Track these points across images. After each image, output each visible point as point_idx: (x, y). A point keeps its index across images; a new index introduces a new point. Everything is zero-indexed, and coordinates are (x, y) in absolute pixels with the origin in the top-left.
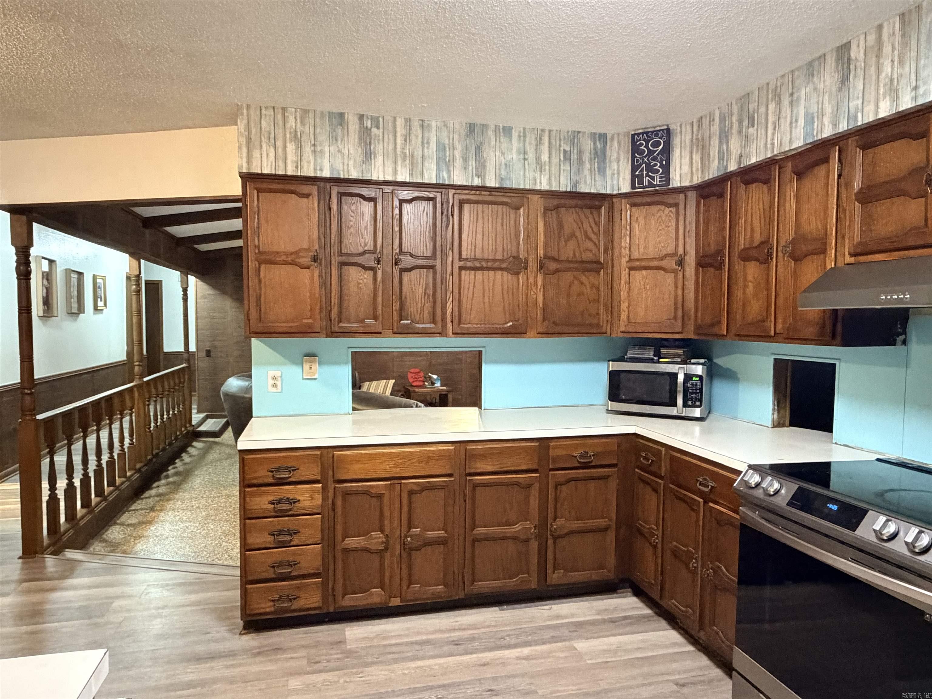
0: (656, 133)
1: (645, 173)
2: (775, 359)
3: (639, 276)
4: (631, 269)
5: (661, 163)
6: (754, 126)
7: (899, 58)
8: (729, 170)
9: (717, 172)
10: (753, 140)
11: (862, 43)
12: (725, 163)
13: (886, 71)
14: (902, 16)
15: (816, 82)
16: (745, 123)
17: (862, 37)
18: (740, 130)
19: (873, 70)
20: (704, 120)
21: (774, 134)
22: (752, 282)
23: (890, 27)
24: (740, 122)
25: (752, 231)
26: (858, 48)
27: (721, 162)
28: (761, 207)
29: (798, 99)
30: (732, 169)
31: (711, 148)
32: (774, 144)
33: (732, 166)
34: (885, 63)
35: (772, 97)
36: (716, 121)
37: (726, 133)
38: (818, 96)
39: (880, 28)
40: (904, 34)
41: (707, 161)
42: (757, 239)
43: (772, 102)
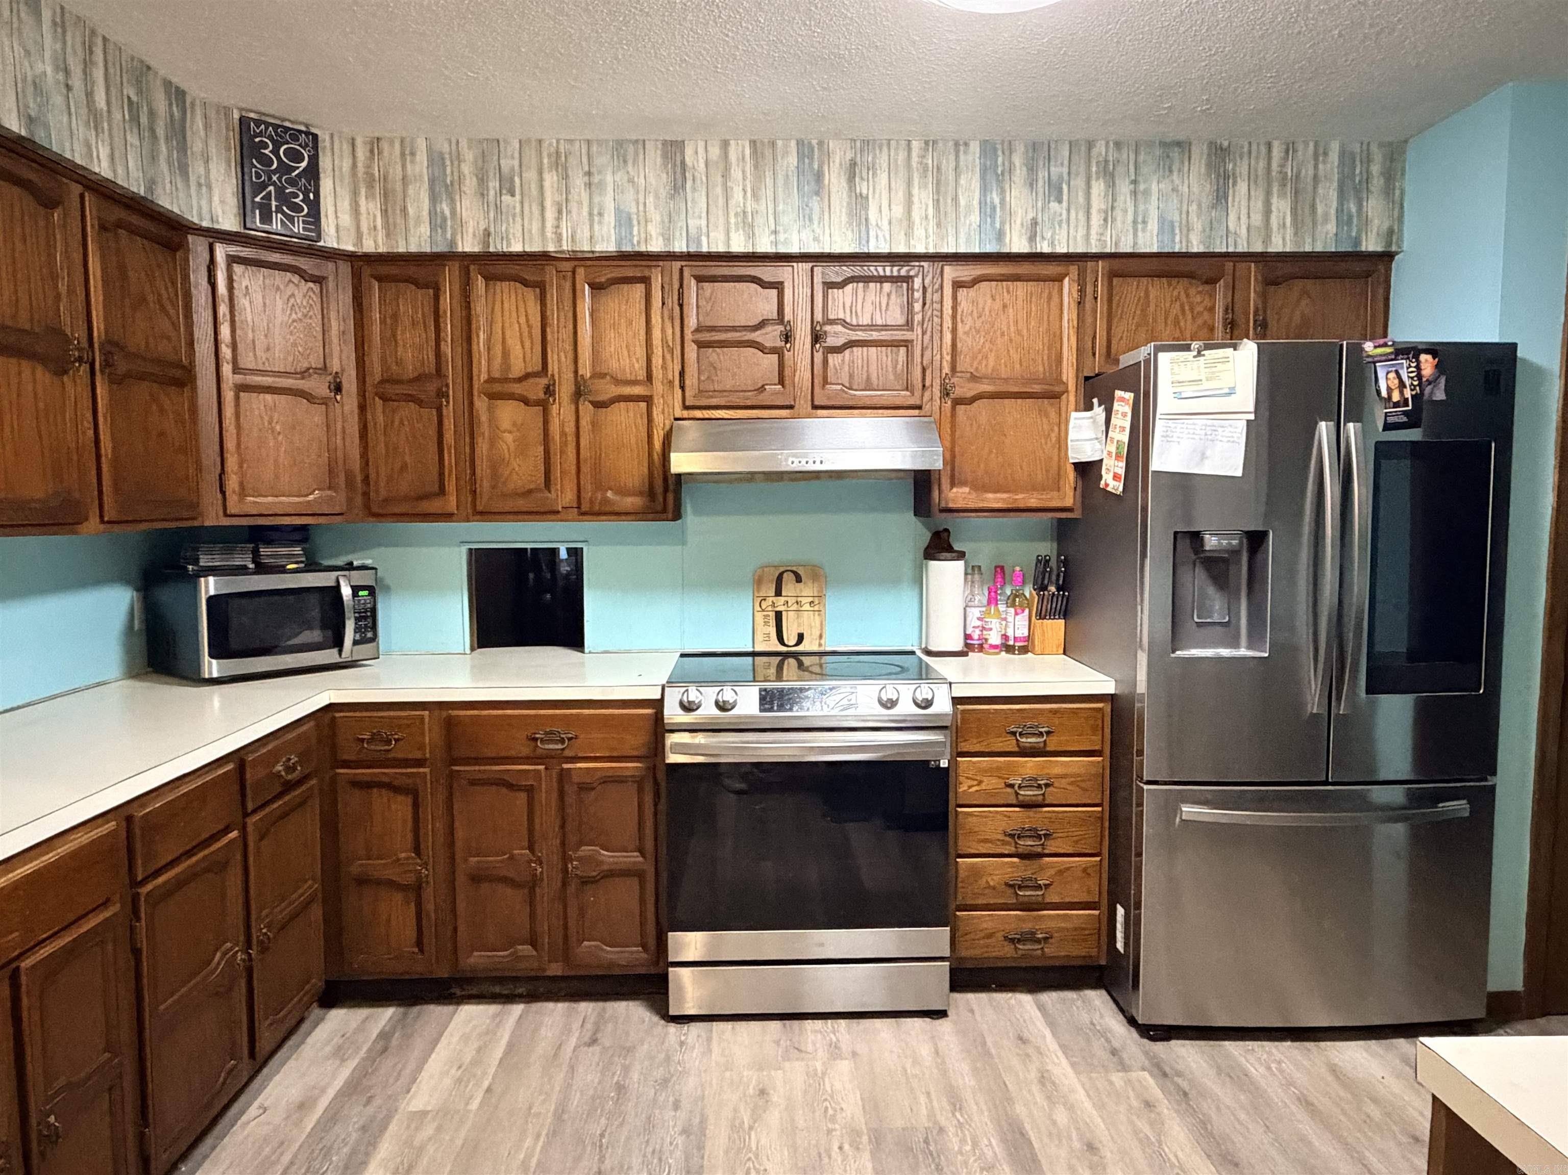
0: (295, 135)
1: (274, 203)
2: (470, 550)
3: (256, 404)
4: (241, 388)
5: (306, 196)
6: (513, 195)
7: (753, 190)
8: (460, 250)
9: (428, 245)
10: (514, 216)
11: (701, 150)
12: (449, 236)
13: (737, 196)
14: (753, 143)
15: (632, 173)
16: (494, 184)
17: (701, 144)
18: (482, 194)
19: (719, 190)
20: (385, 146)
21: (558, 219)
22: (510, 432)
23: (739, 150)
24: (482, 180)
25: (506, 354)
26: (695, 157)
27: (439, 231)
28: (523, 320)
29: (602, 185)
30: (467, 249)
31: (408, 200)
32: (560, 234)
33: (468, 245)
34: (735, 189)
35: (549, 163)
36: (418, 158)
37: (447, 186)
38: (638, 192)
39: (725, 144)
40: (756, 167)
41: (400, 220)
42: (518, 368)
43: (550, 171)
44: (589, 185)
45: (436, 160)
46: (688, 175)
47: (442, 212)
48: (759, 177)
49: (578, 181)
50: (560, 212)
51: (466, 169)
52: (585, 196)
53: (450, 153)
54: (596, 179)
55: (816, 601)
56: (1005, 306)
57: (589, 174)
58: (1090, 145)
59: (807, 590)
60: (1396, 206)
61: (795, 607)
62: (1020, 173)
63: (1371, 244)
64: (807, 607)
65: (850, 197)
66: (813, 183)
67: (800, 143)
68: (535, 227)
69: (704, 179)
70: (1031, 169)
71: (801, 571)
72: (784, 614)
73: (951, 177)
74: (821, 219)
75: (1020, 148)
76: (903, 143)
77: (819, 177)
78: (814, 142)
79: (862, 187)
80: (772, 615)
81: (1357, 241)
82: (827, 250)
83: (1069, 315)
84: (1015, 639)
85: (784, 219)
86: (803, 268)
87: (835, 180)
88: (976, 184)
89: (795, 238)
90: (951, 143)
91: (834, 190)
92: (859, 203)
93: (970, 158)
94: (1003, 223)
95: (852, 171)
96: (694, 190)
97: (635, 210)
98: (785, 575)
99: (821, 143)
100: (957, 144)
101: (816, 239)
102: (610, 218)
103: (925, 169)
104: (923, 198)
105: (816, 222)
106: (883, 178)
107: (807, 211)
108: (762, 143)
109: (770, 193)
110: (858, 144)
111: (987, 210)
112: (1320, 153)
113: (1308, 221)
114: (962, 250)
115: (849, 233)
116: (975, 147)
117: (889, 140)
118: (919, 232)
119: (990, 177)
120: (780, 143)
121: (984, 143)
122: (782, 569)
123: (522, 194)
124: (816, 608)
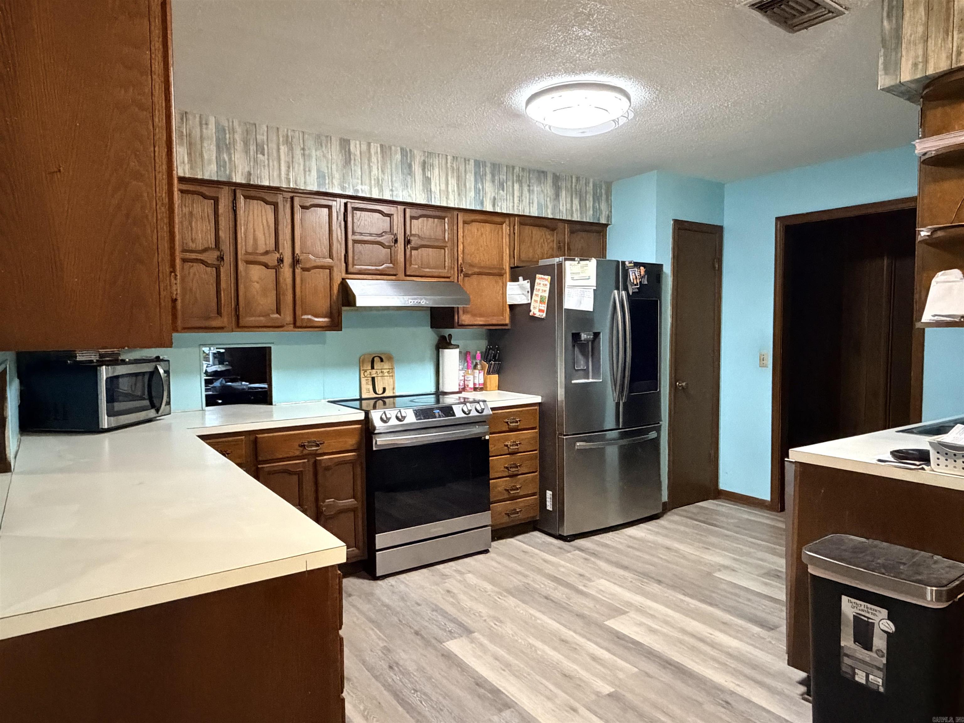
6: (264, 155)
7: (381, 169)
8: (234, 181)
9: (216, 176)
10: (264, 166)
11: (358, 146)
12: (228, 172)
13: (375, 171)
14: (382, 146)
15: (325, 152)
16: (253, 148)
17: (358, 142)
18: (246, 151)
19: (366, 167)
20: (190, 117)
21: (288, 171)
22: (258, 283)
23: (375, 148)
24: (246, 144)
25: (255, 240)
26: (355, 147)
27: (222, 169)
28: (265, 221)
29: (310, 156)
30: (238, 181)
31: (204, 149)
32: (290, 179)
33: (238, 178)
34: (374, 167)
35: (283, 141)
36: (210, 126)
37: (226, 145)
38: (328, 163)
39: (369, 144)
40: (383, 157)
41: (199, 160)
42: (262, 248)
43: (283, 145)
44: (304, 155)
45: (220, 130)
46: (352, 157)
47: (224, 158)
48: (384, 164)
49: (298, 152)
50: (289, 167)
51: (238, 137)
52: (301, 161)
53: (229, 127)
54: (307, 152)
55: (391, 371)
56: (482, 234)
57: (303, 149)
58: (513, 168)
59: (386, 365)
60: (610, 206)
61: (381, 375)
62: (489, 177)
63: (603, 221)
64: (386, 374)
65: (423, 178)
66: (407, 168)
67: (402, 149)
68: (276, 173)
69: (359, 160)
70: (493, 176)
71: (383, 357)
72: (376, 378)
73: (463, 174)
74: (411, 187)
75: (489, 165)
76: (444, 156)
77: (410, 166)
78: (408, 150)
79: (428, 174)
80: (370, 379)
81: (599, 219)
82: (414, 202)
83: (506, 240)
84: (479, 384)
85: (396, 185)
86: (401, 208)
87: (417, 169)
88: (473, 179)
89: (400, 194)
90: (463, 160)
91: (416, 174)
92: (427, 181)
93: (470, 166)
94: (483, 197)
95: (424, 165)
96: (355, 165)
97: (327, 172)
98: (375, 359)
99: (411, 151)
100: (465, 159)
101: (409, 196)
102: (314, 173)
103: (453, 169)
104: (453, 182)
105: (409, 187)
106: (436, 171)
107: (406, 181)
108: (385, 146)
109: (389, 171)
110: (426, 154)
111: (477, 191)
112: (587, 184)
113: (584, 209)
114: (468, 207)
115: (423, 195)
116: (472, 162)
117: (439, 154)
118: (451, 197)
119: (478, 177)
120: (393, 148)
121: (475, 161)
122: (374, 355)
123: (268, 156)
124: (391, 375)
